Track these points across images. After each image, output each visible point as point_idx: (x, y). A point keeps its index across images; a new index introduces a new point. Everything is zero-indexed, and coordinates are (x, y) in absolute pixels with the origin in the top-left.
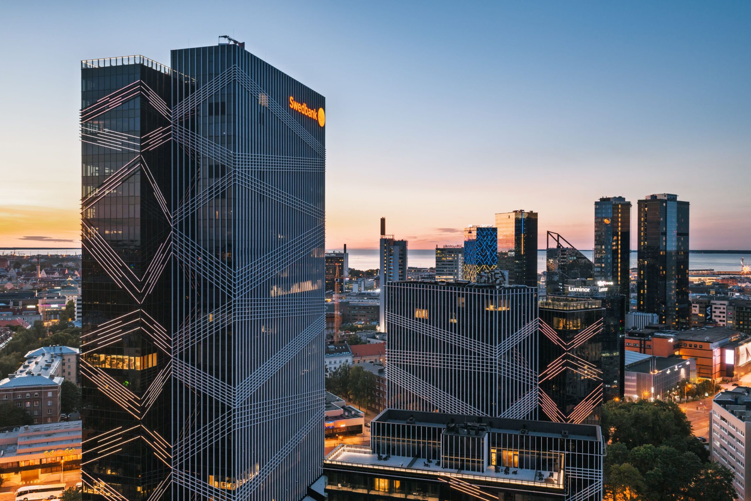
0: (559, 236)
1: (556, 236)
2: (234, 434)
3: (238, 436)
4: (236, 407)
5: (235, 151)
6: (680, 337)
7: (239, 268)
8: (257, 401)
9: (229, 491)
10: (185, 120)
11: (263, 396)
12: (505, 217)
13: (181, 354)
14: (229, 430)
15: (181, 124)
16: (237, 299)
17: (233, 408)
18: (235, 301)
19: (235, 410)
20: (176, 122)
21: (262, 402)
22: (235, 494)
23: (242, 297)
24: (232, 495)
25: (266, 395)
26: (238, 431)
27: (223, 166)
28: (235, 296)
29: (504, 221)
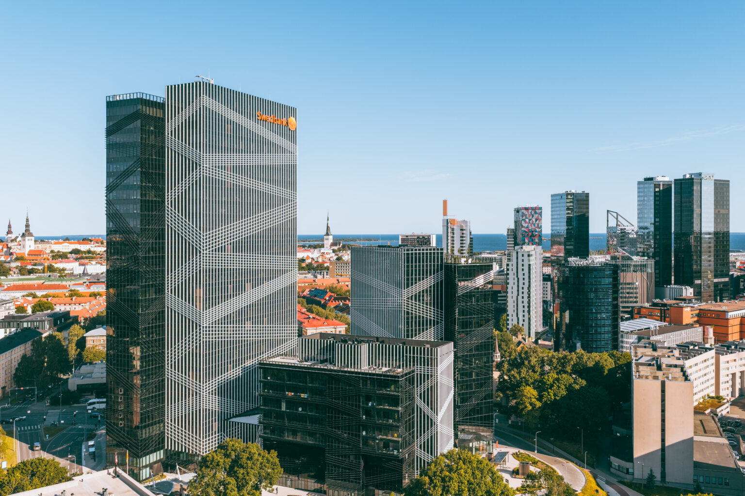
0: (617, 214)
1: (615, 215)
2: (203, 343)
3: (206, 345)
4: (205, 325)
5: (203, 153)
6: (702, 308)
7: (206, 232)
8: (224, 324)
9: (200, 382)
10: (174, 133)
11: (230, 321)
12: (558, 197)
13: (171, 290)
14: (200, 340)
15: (172, 135)
16: (205, 252)
17: (202, 325)
18: (203, 254)
19: (203, 327)
20: (168, 134)
21: (229, 325)
22: (203, 384)
23: (209, 251)
24: (202, 384)
25: (233, 321)
26: (206, 341)
27: (196, 163)
28: (203, 250)
29: (558, 201)
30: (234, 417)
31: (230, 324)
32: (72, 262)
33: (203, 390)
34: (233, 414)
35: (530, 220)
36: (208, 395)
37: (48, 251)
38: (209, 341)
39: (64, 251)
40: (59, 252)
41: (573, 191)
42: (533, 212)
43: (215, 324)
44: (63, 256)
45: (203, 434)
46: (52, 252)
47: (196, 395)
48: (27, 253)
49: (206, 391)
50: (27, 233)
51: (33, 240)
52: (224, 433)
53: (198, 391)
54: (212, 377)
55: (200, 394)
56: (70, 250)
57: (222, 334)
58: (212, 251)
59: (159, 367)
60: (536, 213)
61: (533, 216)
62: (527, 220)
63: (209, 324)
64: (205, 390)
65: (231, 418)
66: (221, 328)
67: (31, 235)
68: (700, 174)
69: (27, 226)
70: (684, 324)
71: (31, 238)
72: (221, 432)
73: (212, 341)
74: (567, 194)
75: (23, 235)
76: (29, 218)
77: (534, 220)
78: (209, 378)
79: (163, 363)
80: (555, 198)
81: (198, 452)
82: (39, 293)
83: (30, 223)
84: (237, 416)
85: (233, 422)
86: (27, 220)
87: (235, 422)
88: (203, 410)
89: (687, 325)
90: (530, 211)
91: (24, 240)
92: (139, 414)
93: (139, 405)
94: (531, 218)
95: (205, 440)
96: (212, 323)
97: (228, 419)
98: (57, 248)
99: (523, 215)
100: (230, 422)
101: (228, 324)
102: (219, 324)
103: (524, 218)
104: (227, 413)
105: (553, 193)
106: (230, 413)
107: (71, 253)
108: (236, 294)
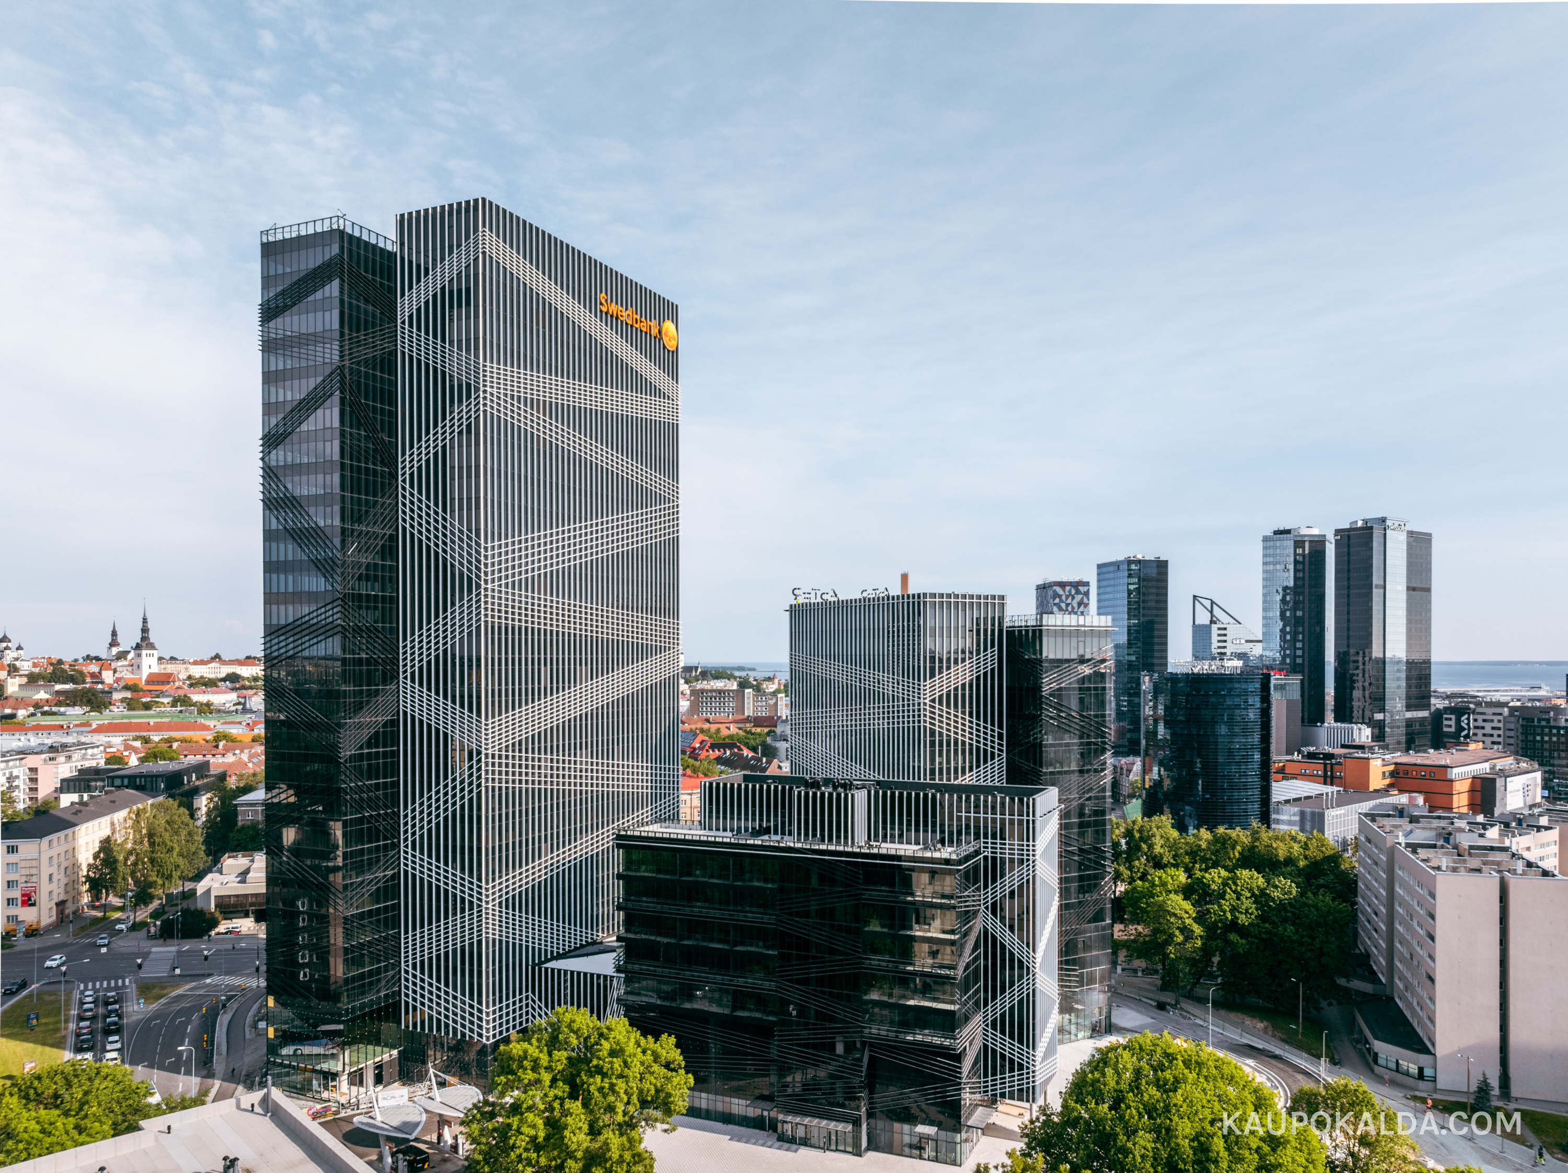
0: (1212, 603)
1: (1208, 604)
2: (487, 792)
3: (493, 796)
4: (490, 752)
5: (485, 360)
6: (1399, 760)
7: (493, 541)
8: (533, 752)
9: (479, 880)
10: (416, 319)
11: (546, 747)
12: (1111, 569)
13: (413, 674)
14: (479, 786)
15: (411, 325)
16: (489, 586)
17: (484, 752)
18: (486, 589)
19: (487, 755)
20: (403, 323)
21: (543, 756)
22: (487, 883)
23: (500, 586)
24: (483, 884)
25: (552, 747)
26: (493, 788)
27: (468, 385)
28: (486, 582)
29: (1111, 575)
30: (553, 958)
31: (546, 753)
32: (225, 692)
33: (487, 896)
34: (552, 952)
35: (1067, 605)
36: (497, 908)
37: (183, 676)
38: (500, 788)
39: (212, 676)
40: (202, 677)
41: (1140, 557)
42: (1073, 592)
43: (513, 751)
44: (209, 684)
45: (488, 996)
46: (190, 677)
47: (471, 909)
48: (144, 678)
49: (494, 900)
50: (145, 643)
51: (156, 657)
52: (534, 993)
53: (475, 900)
54: (507, 870)
55: (479, 906)
56: (223, 675)
57: (527, 774)
58: (507, 585)
59: (385, 846)
60: (1078, 592)
61: (1073, 598)
62: (1063, 605)
63: (500, 750)
64: (491, 898)
65: (547, 961)
66: (527, 760)
67: (152, 646)
68: (1383, 520)
69: (145, 630)
70: (1371, 789)
71: (151, 652)
72: (527, 991)
73: (507, 788)
74: (1129, 562)
75: (138, 647)
76: (148, 616)
77: (1075, 605)
78: (500, 871)
79: (394, 837)
80: (1104, 570)
81: (475, 1036)
82: (156, 738)
83: (150, 625)
84: (560, 957)
85: (553, 970)
86: (145, 621)
87: (559, 971)
88: (487, 943)
89: (1376, 791)
90: (1068, 588)
91: (139, 655)
92: (341, 952)
93: (340, 930)
94: (1069, 601)
95: (491, 1009)
96: (507, 747)
97: (541, 963)
98: (198, 671)
99: (1056, 595)
100: (546, 969)
101: (539, 753)
102: (520, 751)
103: (1057, 601)
104: (540, 949)
105: (1100, 562)
106: (546, 951)
107: (224, 680)
108: (558, 688)
